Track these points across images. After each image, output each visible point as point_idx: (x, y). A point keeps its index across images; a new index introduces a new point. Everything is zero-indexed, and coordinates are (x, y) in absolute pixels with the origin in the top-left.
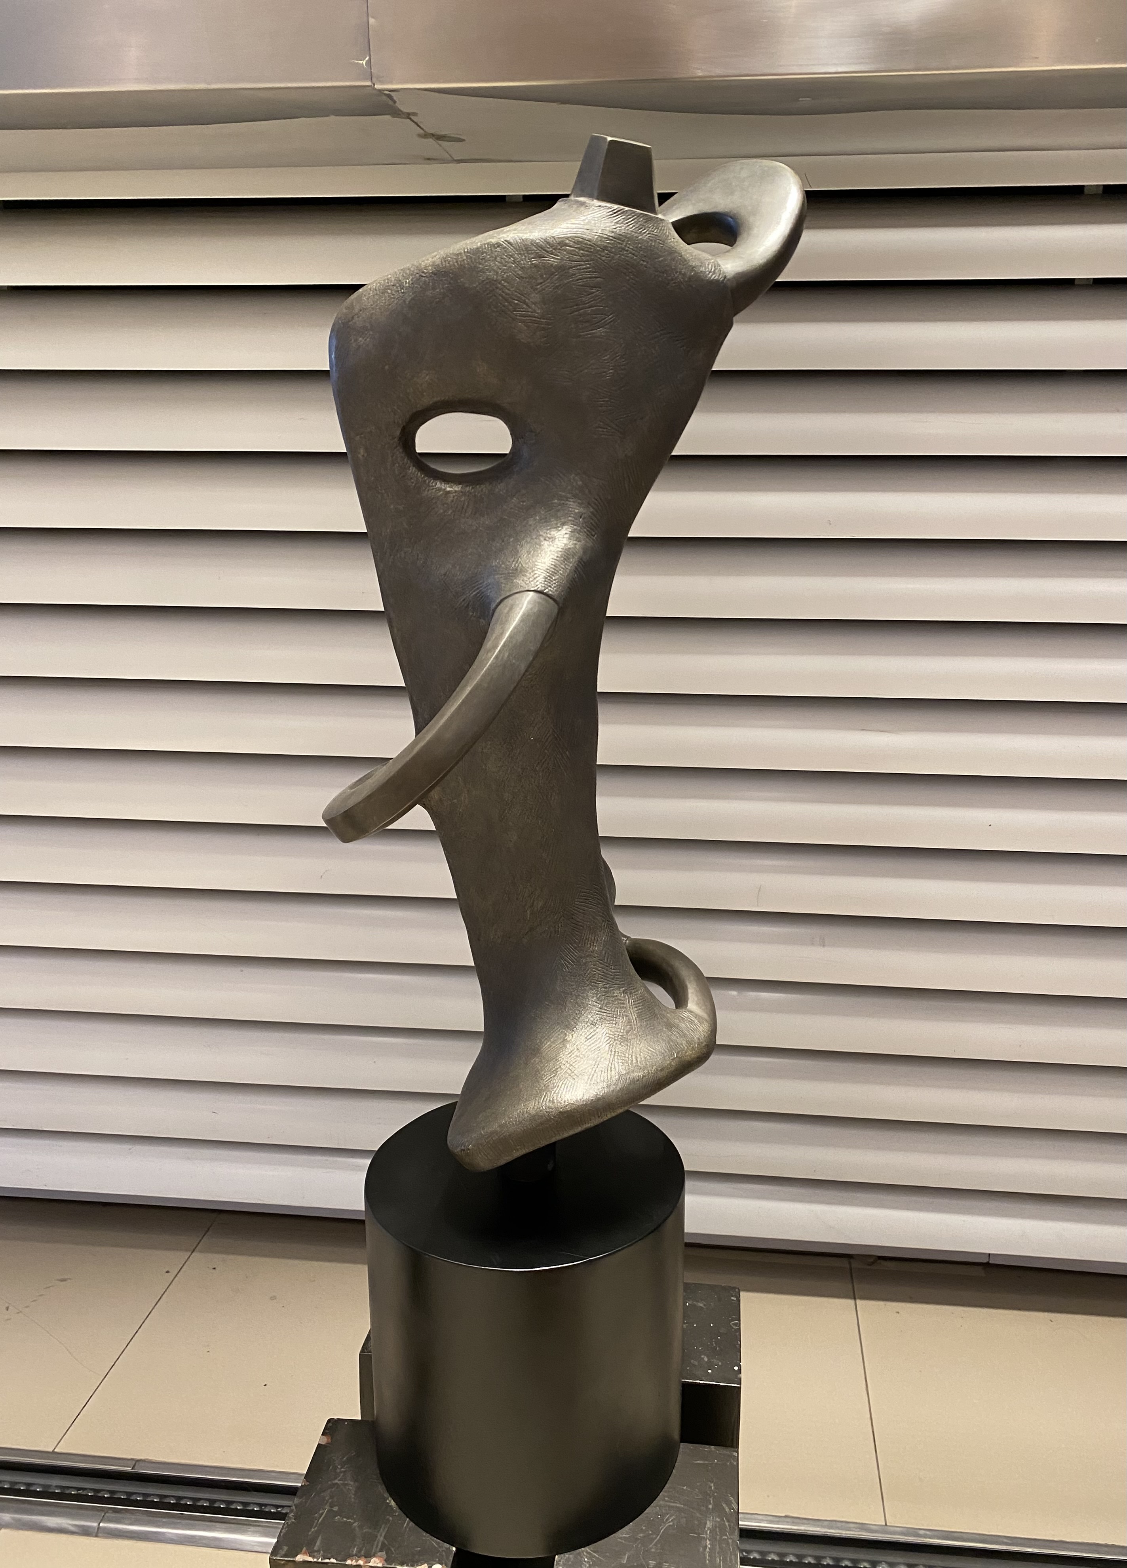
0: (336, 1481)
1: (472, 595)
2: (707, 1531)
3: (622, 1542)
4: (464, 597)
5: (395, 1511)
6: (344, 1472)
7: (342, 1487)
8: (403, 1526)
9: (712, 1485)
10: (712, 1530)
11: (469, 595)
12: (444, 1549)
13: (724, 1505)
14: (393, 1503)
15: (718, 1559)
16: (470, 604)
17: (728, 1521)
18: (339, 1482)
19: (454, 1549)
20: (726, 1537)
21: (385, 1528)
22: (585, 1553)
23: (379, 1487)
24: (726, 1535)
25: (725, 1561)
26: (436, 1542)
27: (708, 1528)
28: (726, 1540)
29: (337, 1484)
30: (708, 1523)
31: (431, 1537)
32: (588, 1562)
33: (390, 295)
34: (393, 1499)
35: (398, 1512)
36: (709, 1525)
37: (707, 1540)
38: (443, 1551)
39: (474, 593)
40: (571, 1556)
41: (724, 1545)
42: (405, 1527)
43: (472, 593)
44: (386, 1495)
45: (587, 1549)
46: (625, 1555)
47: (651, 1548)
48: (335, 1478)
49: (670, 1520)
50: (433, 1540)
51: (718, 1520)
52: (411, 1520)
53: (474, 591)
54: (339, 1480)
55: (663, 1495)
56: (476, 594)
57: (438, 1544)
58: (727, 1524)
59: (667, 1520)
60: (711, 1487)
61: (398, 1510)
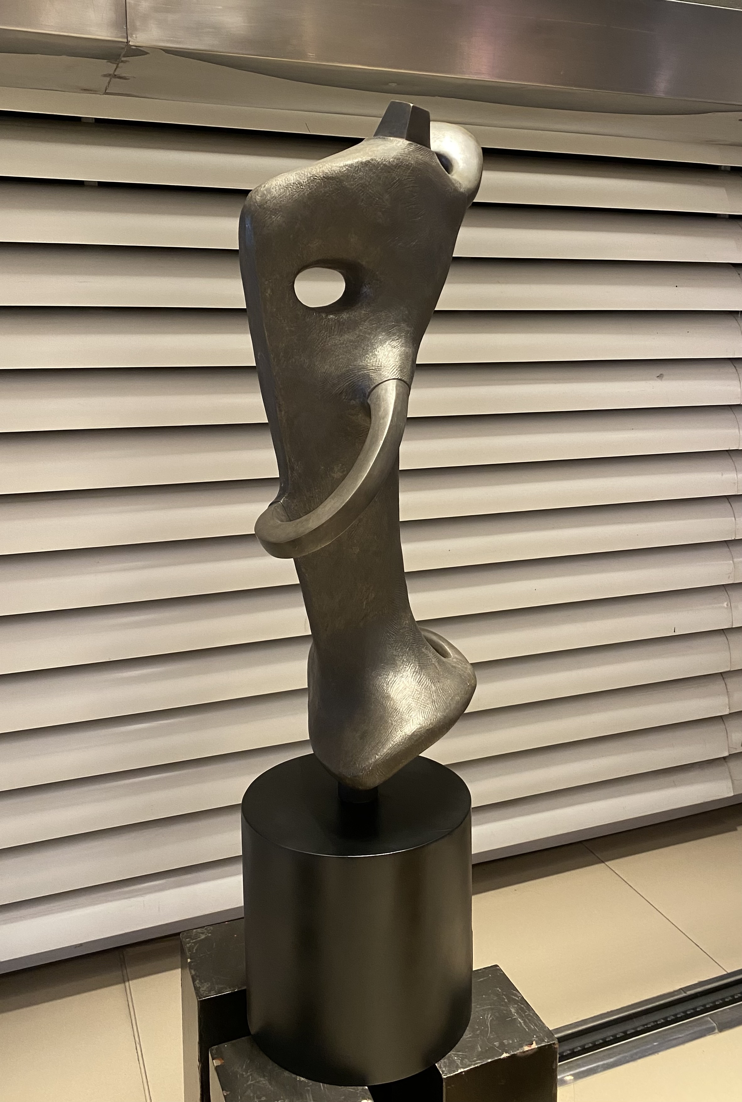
0: (249, 1083)
1: (346, 385)
2: (514, 1014)
3: (470, 1040)
4: (339, 386)
5: (308, 1083)
6: (251, 1075)
7: (256, 1084)
8: (322, 1089)
9: (498, 989)
10: (516, 1012)
11: (343, 385)
12: (360, 1090)
13: (513, 997)
14: (302, 1079)
15: (532, 1026)
16: (344, 391)
17: (522, 1004)
18: (252, 1082)
19: (367, 1087)
20: (527, 1013)
21: (309, 1096)
22: (453, 1055)
23: (285, 1073)
24: (527, 1012)
25: (536, 1025)
26: (352, 1089)
27: (514, 1012)
28: (529, 1015)
29: (251, 1084)
30: (512, 1010)
31: (345, 1087)
32: (458, 1059)
33: (292, 189)
34: (300, 1076)
35: (311, 1083)
36: (513, 1010)
37: (518, 1019)
38: (360, 1092)
39: (347, 384)
40: (445, 1060)
41: (529, 1018)
42: (323, 1089)
43: (346, 383)
44: (294, 1076)
45: (451, 1052)
46: (477, 1046)
47: (490, 1036)
48: (248, 1081)
49: (489, 1016)
50: (349, 1089)
51: (516, 1006)
52: (323, 1083)
53: (348, 382)
54: (252, 1081)
55: (474, 1005)
56: (350, 384)
57: (354, 1089)
58: (522, 1006)
59: (487, 1017)
60: (498, 991)
61: (310, 1081)
